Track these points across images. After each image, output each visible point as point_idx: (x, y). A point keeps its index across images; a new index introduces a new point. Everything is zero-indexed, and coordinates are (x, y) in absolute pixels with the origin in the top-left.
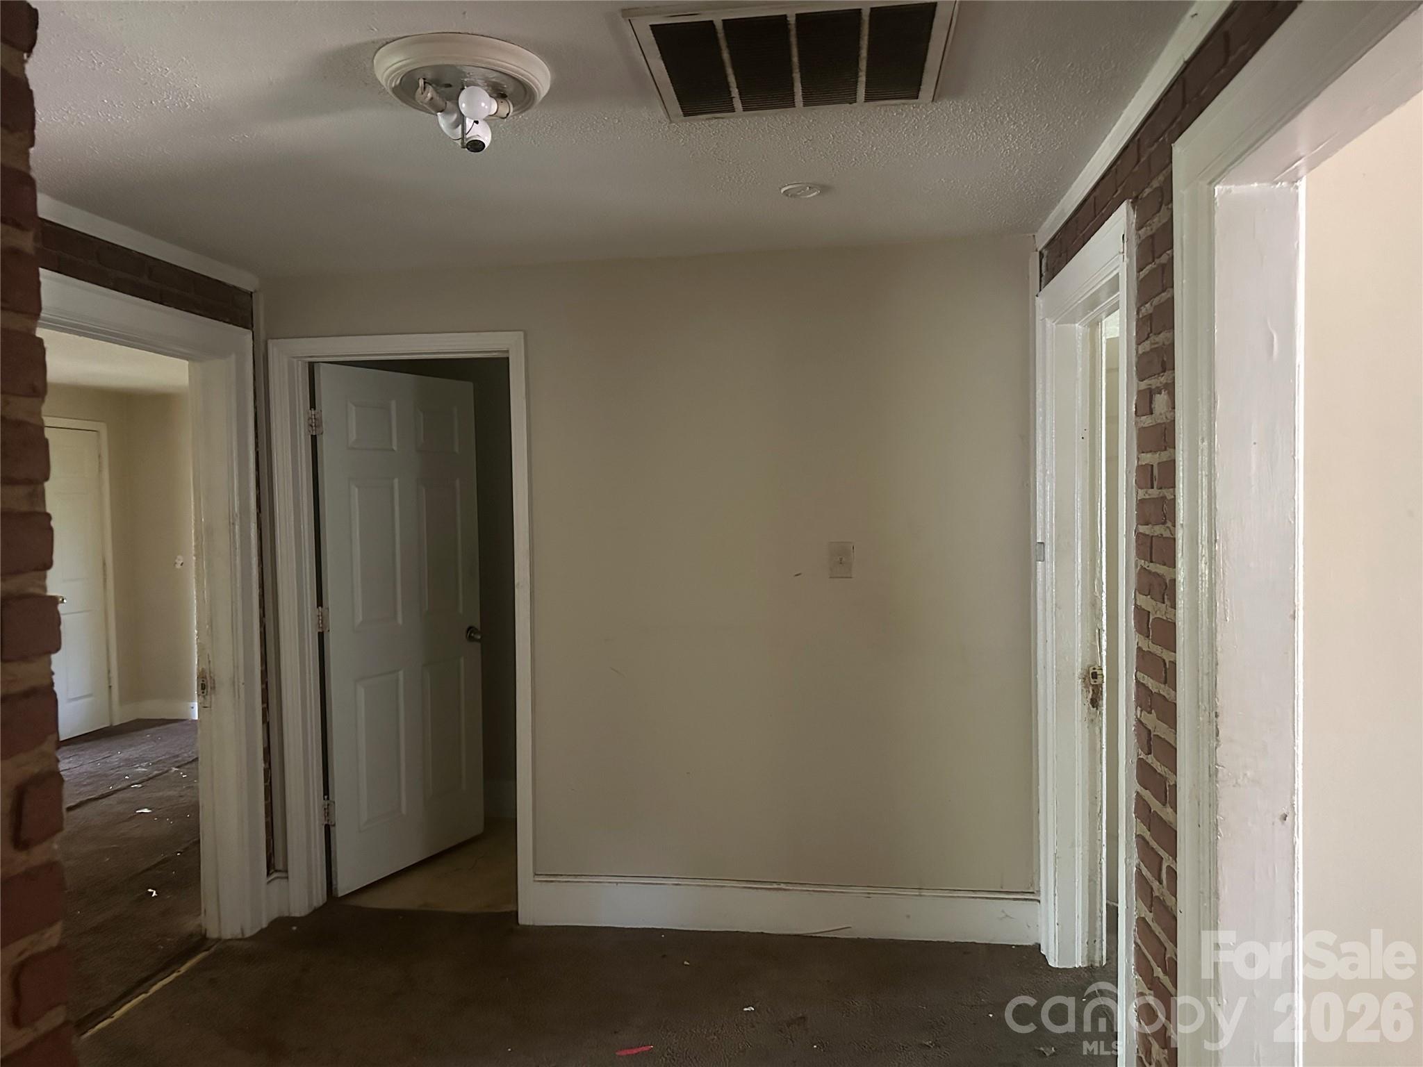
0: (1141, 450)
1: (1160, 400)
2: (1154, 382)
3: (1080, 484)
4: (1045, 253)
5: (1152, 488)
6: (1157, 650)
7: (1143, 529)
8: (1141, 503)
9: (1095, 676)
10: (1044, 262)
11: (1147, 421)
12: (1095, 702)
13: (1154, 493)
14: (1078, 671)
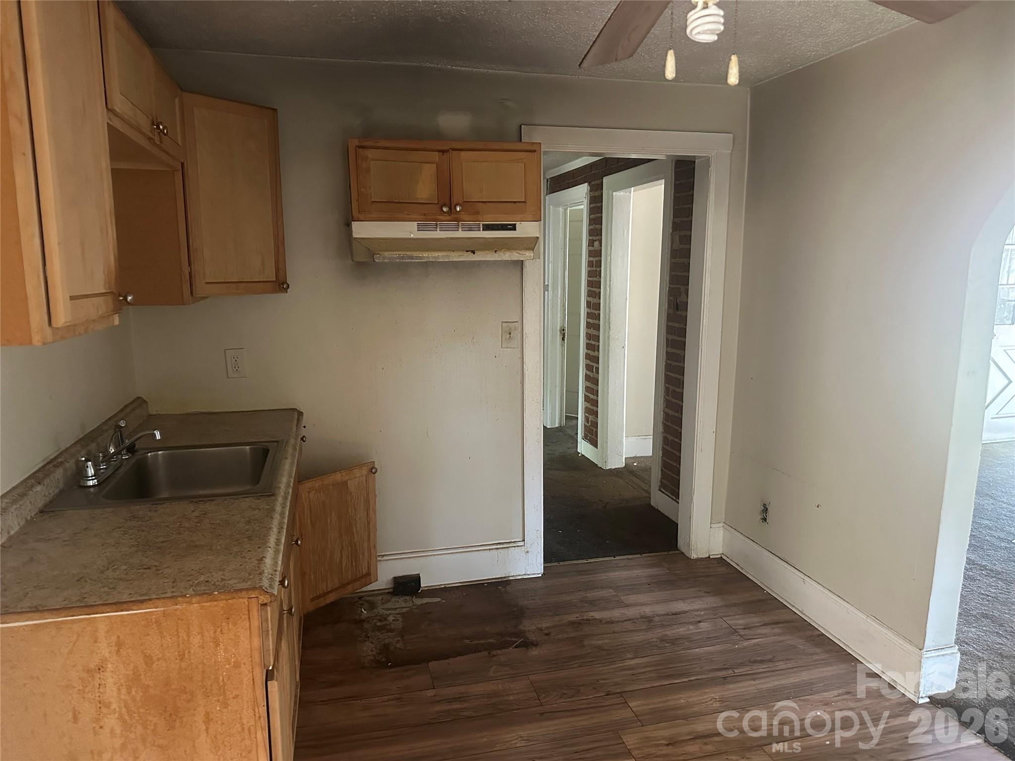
0: (590, 256)
1: (596, 244)
2: (594, 238)
3: (560, 264)
4: (549, 180)
5: (593, 267)
6: (594, 311)
7: (589, 279)
8: (589, 272)
9: (563, 330)
10: (549, 183)
11: (591, 248)
12: (563, 339)
13: (594, 269)
14: (559, 328)
